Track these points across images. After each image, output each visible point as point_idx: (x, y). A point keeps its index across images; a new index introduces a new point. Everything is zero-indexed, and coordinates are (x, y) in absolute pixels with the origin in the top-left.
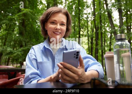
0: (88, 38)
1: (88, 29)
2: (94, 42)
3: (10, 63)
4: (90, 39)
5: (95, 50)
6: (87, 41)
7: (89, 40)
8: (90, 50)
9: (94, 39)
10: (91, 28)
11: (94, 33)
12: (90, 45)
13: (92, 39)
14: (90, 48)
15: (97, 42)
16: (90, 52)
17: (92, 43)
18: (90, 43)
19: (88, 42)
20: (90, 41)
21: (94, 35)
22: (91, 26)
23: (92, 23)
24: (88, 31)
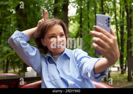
0: (117, 27)
1: (115, 12)
2: (125, 31)
3: (10, 67)
4: (119, 27)
5: (128, 43)
6: (115, 30)
7: (117, 29)
8: (120, 43)
9: (125, 27)
10: (120, 12)
11: (125, 18)
12: (119, 36)
13: (122, 28)
14: (120, 41)
15: (130, 30)
16: (120, 46)
17: (122, 33)
18: (119, 33)
19: (116, 32)
20: (120, 30)
21: (125, 21)
22: (120, 8)
23: (121, 3)
24: (116, 16)
